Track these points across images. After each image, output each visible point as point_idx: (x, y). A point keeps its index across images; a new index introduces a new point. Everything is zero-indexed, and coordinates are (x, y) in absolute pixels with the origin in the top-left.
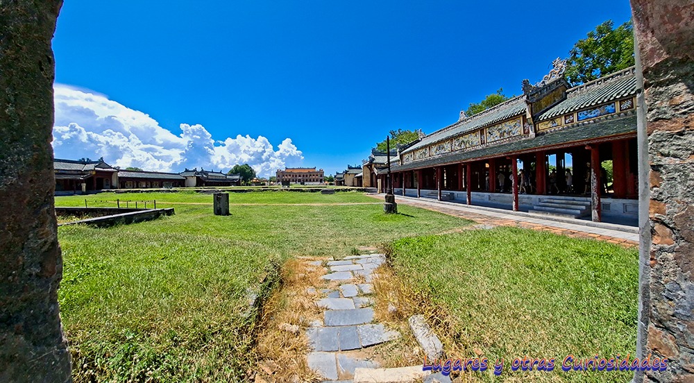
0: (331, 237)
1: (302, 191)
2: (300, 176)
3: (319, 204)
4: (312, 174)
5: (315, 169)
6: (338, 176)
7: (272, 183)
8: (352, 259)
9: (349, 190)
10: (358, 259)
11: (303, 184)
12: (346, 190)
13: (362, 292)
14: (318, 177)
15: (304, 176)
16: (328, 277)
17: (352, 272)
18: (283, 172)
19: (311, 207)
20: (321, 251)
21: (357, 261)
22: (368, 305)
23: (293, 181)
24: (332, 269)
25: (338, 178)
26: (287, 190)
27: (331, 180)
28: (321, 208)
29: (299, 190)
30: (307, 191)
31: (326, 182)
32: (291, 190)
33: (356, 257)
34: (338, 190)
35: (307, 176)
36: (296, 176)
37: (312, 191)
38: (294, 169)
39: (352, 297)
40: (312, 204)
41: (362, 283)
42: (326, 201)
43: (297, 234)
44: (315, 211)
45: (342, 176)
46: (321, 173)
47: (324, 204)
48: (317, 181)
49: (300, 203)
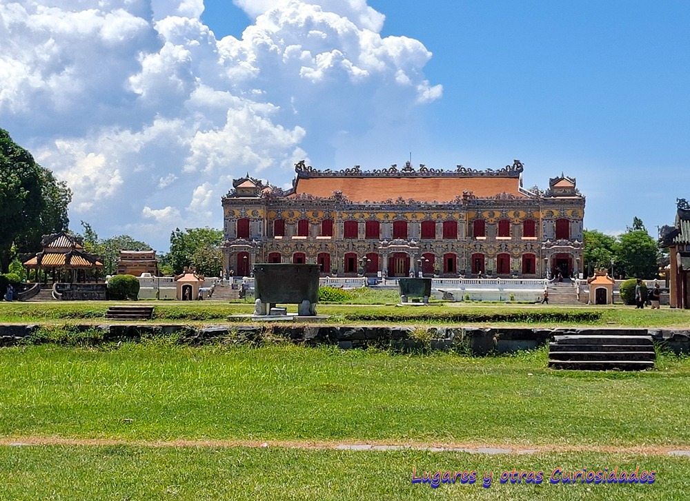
1: (401, 343)
2: (400, 230)
3: (526, 449)
4: (491, 218)
5: (514, 172)
7: (189, 278)
11: (416, 288)
14: (543, 242)
15: (428, 230)
18: (274, 200)
23: (350, 267)
26: (296, 335)
27: (636, 258)
29: (380, 337)
30: (439, 345)
31: (602, 281)
32: (327, 336)
35: (451, 230)
36: (373, 230)
37: (481, 345)
38: (354, 175)
40: (469, 447)
46: (563, 204)
48: (528, 268)
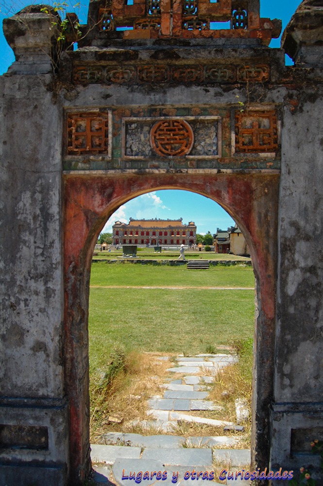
0: (187, 333)
1: (155, 263)
2: (154, 234)
3: (181, 288)
4: (175, 231)
5: (180, 221)
6: (220, 236)
7: (104, 245)
8: (205, 357)
9: (234, 263)
10: (212, 357)
11: (158, 249)
12: (228, 263)
13: (203, 381)
14: (187, 237)
15: (161, 234)
16: (173, 370)
17: (201, 367)
18: (124, 226)
19: (167, 292)
20: (170, 347)
21: (210, 359)
22: (205, 390)
23: (142, 242)
24: (180, 363)
25: (220, 239)
26: (132, 261)
27: (208, 240)
28: (181, 293)
29: (150, 262)
30: (163, 264)
31: (200, 246)
32: (139, 262)
33: (210, 355)
34: (215, 263)
35: (166, 234)
36: (148, 234)
37: (172, 263)
38: (143, 221)
39: (193, 385)
40: (170, 287)
41: (207, 375)
42: (194, 283)
43: (144, 329)
44: (172, 298)
45: (226, 236)
46: (192, 228)
47: (189, 287)
49: (151, 284)
